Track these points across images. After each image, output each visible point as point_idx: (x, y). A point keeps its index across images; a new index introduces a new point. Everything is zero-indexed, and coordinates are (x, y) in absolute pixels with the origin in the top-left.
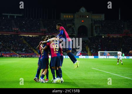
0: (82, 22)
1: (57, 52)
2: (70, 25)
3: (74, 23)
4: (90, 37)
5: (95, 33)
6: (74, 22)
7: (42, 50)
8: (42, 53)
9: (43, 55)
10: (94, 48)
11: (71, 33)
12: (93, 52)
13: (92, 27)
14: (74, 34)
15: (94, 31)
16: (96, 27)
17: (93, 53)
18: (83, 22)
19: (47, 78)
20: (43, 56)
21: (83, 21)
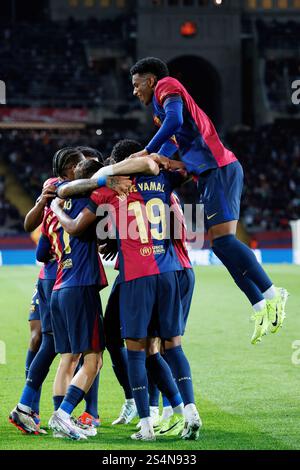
0: (186, 36)
1: (159, 250)
2: (108, 53)
3: (134, 41)
4: (237, 128)
5: (267, 104)
6: (133, 35)
7: (60, 232)
8: (65, 257)
9: (68, 263)
10: (259, 196)
11: (117, 103)
12: (257, 222)
13: (247, 65)
14: (136, 114)
15: (263, 91)
16: (270, 65)
17: (255, 229)
18: (192, 36)
19: (88, 410)
20: (69, 271)
21: (188, 29)
